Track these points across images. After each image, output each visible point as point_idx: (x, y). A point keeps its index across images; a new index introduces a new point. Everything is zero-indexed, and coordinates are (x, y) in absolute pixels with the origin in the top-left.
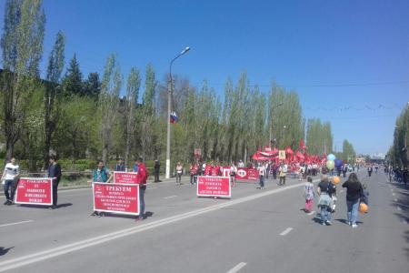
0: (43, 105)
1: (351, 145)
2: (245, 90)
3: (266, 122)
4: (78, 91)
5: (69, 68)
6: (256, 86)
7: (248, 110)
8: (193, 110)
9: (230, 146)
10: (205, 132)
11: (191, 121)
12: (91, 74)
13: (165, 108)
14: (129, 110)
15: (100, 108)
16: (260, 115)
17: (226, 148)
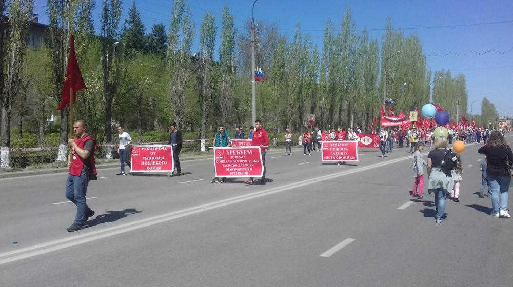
0: (100, 66)
1: (492, 105)
2: (350, 37)
3: (379, 77)
4: (141, 47)
5: (129, 19)
6: (365, 31)
7: (354, 63)
8: (283, 65)
9: (332, 110)
10: (300, 93)
11: (281, 79)
12: (155, 26)
13: (248, 65)
14: (203, 68)
15: (168, 67)
16: (370, 69)
17: (327, 113)
